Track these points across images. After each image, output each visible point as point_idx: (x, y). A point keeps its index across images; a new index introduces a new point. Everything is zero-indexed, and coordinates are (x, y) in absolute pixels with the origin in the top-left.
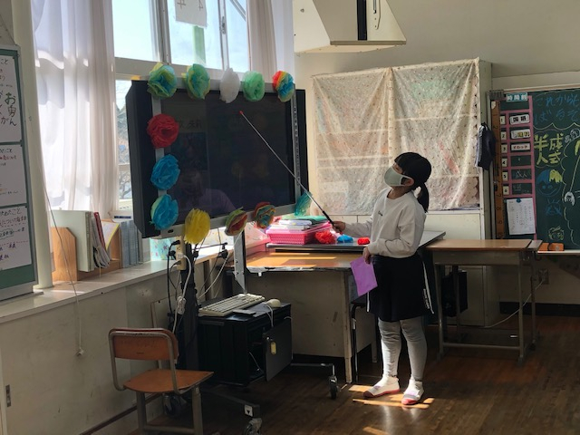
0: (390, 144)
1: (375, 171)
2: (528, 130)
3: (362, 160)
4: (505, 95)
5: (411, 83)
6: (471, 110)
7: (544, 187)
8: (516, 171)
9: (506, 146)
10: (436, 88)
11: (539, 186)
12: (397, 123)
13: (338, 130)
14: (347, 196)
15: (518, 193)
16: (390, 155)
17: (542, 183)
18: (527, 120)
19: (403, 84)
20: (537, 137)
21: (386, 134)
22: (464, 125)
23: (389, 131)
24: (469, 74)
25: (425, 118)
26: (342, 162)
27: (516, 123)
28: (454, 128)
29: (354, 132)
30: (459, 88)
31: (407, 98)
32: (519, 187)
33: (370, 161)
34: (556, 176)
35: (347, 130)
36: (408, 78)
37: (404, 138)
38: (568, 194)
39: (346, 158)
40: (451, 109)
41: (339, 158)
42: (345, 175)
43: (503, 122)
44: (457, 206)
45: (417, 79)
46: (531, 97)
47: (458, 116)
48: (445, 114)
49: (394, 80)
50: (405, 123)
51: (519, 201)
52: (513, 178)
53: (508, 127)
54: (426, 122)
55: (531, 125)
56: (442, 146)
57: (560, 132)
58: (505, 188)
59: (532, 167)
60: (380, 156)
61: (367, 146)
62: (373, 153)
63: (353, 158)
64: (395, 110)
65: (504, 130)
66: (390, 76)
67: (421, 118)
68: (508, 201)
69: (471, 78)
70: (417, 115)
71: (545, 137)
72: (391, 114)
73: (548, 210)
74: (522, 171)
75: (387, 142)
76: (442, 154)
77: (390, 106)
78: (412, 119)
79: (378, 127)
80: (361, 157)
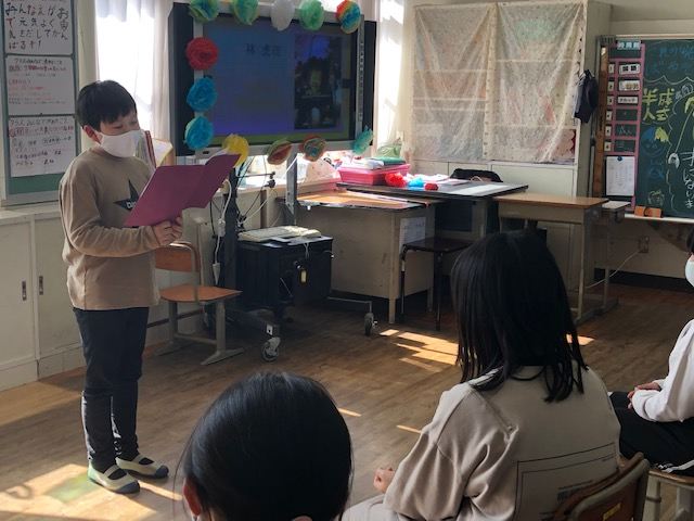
0: (488, 88)
1: (471, 115)
2: (637, 82)
3: (459, 102)
4: (616, 42)
5: (515, 21)
6: (575, 55)
7: (648, 146)
8: (620, 126)
9: (612, 98)
10: (540, 28)
11: (643, 143)
12: (498, 64)
13: (436, 68)
14: (439, 140)
15: (621, 150)
16: (487, 99)
17: (647, 141)
18: (637, 71)
19: (507, 21)
20: (646, 91)
21: (485, 75)
22: (565, 71)
23: (488, 72)
24: (577, 15)
25: (527, 61)
26: (437, 104)
27: (625, 73)
28: (555, 73)
29: (452, 71)
30: (564, 30)
31: (510, 37)
32: (622, 143)
33: (467, 105)
34: (662, 135)
35: (446, 68)
36: (513, 16)
37: (503, 81)
38: (673, 155)
39: (442, 99)
40: (553, 53)
41: (435, 99)
42: (439, 117)
43: (612, 71)
44: (550, 160)
45: (522, 17)
46: (644, 45)
47: (560, 60)
48: (547, 57)
49: (498, 17)
50: (506, 64)
51: (620, 159)
52: (617, 134)
53: (616, 77)
54: (527, 65)
55: (641, 76)
56: (540, 92)
57: (671, 87)
58: (607, 144)
59: (638, 123)
60: (477, 100)
61: (465, 87)
62: (471, 96)
63: (450, 99)
64: (497, 49)
65: (612, 80)
66: (495, 12)
67: (522, 61)
68: (608, 158)
69: (578, 20)
70: (518, 57)
71: (655, 91)
72: (492, 54)
73: (650, 172)
74: (627, 127)
75: (485, 84)
76: (540, 102)
77: (492, 45)
78: (513, 61)
79: (477, 67)
80: (458, 99)
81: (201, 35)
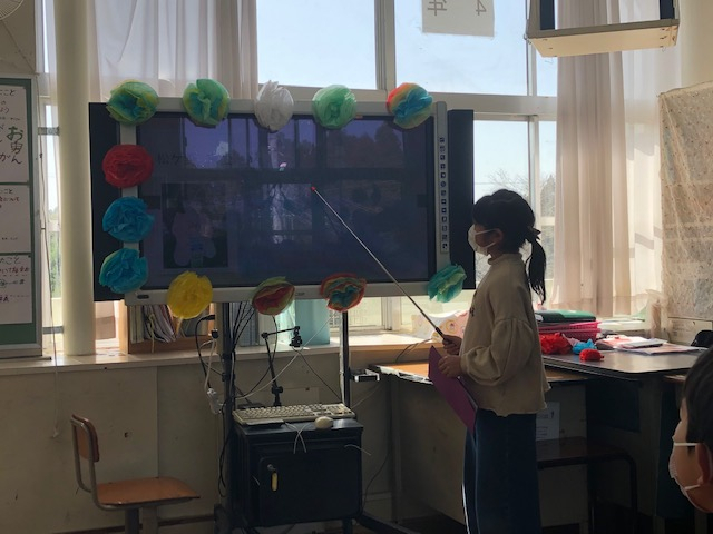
13: (687, 181)
14: (695, 287)
26: (692, 232)
39: (697, 224)
41: (688, 225)
42: (695, 252)
63: (707, 223)
81: (133, 141)
